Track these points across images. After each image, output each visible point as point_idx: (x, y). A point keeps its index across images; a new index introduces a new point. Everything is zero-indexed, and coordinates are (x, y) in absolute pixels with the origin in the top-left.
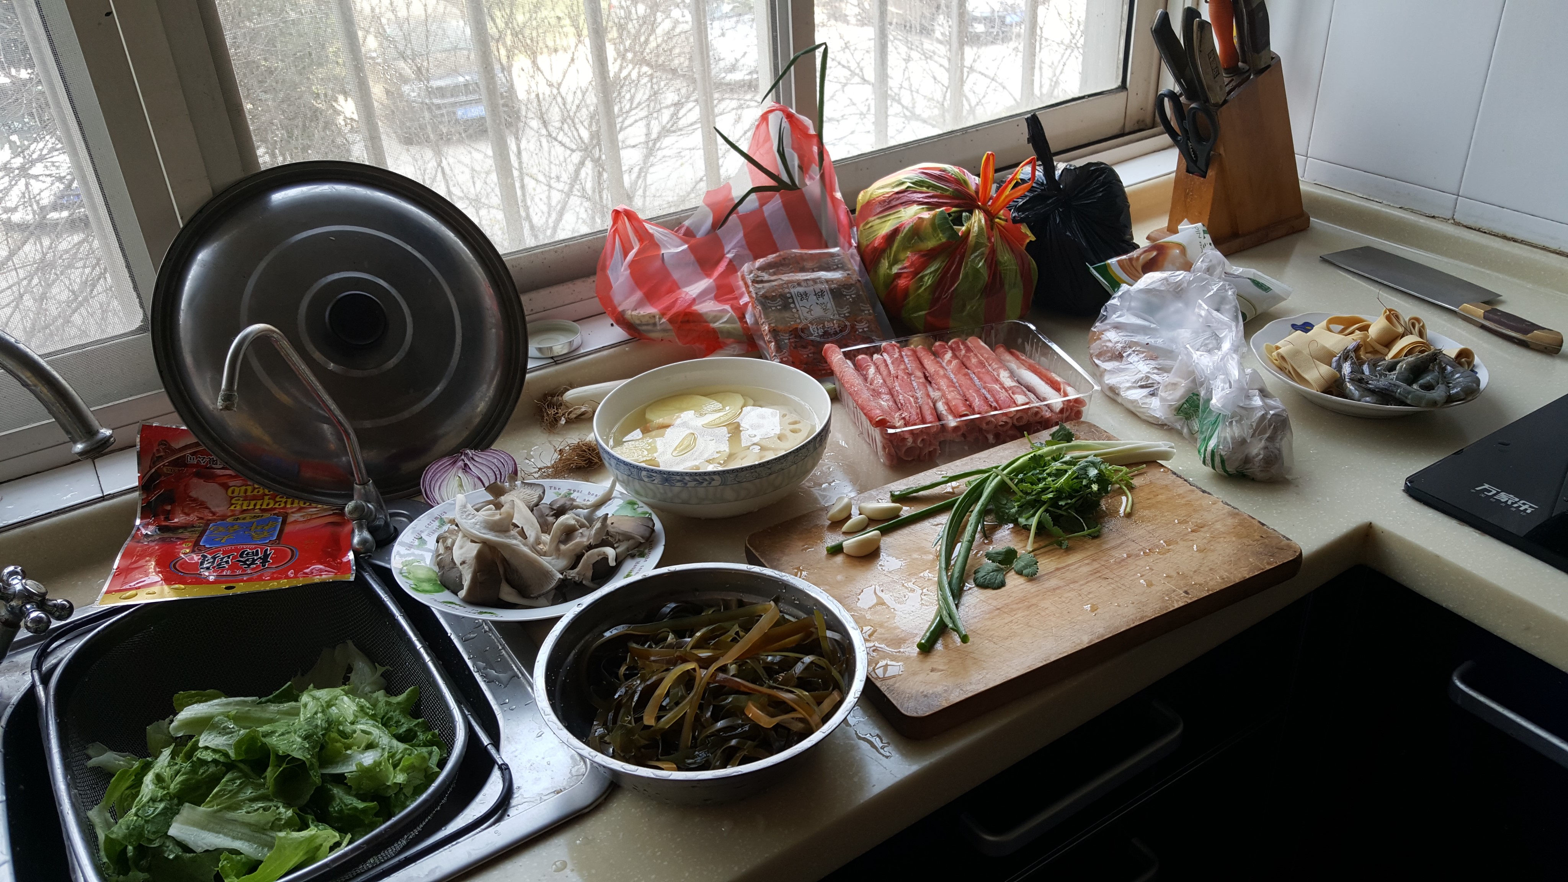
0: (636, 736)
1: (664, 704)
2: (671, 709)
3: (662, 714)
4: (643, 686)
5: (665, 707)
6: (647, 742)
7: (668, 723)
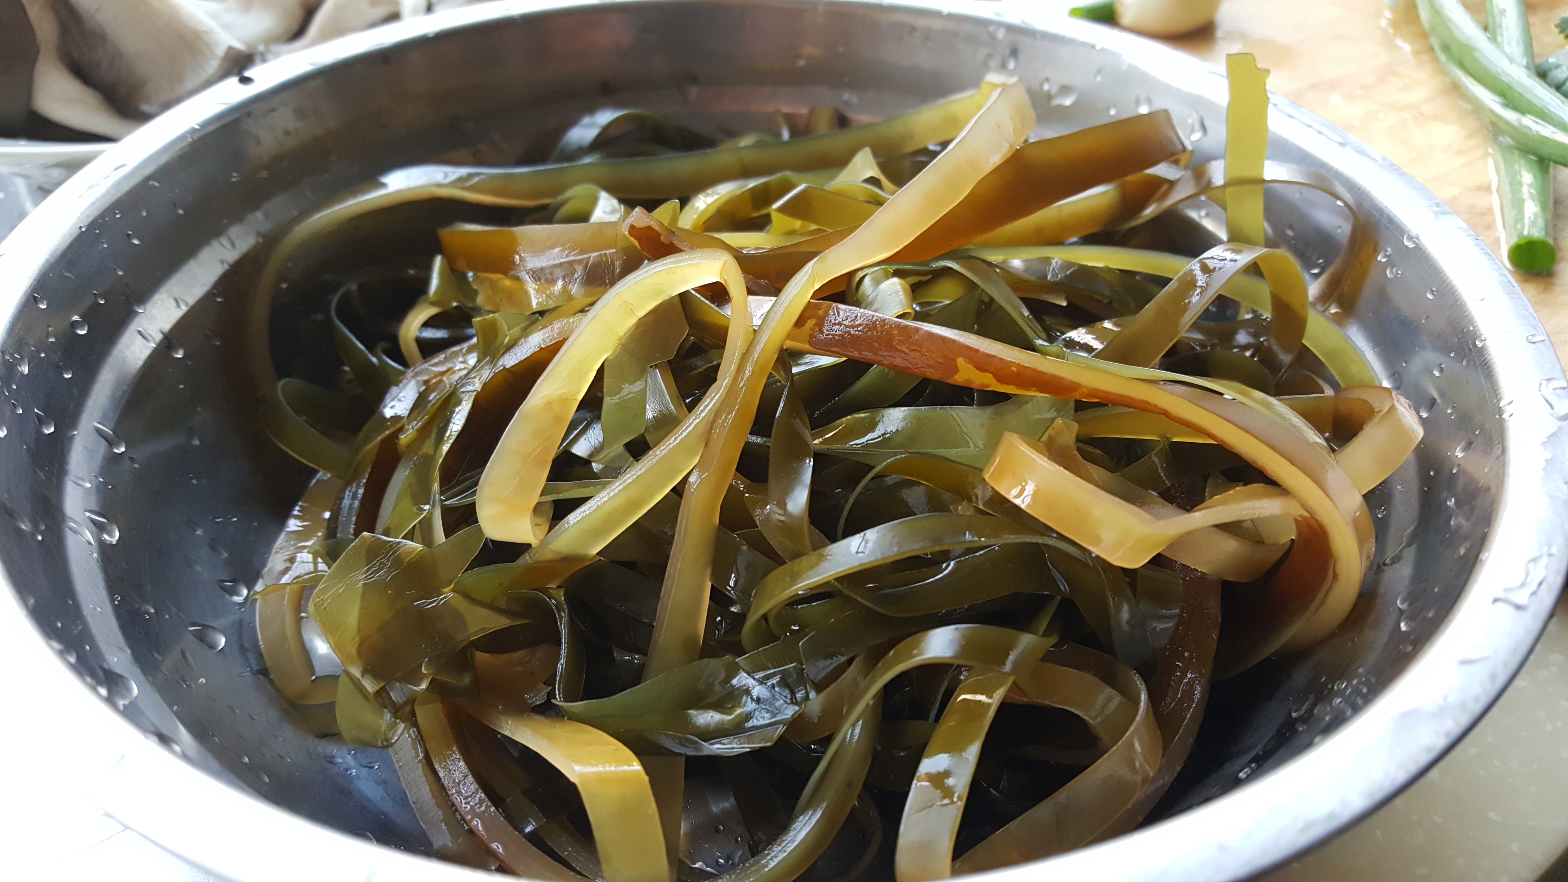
0: (448, 594)
1: (581, 449)
2: (613, 472)
3: (569, 490)
4: (486, 374)
5: (586, 462)
6: (502, 622)
7: (597, 533)
